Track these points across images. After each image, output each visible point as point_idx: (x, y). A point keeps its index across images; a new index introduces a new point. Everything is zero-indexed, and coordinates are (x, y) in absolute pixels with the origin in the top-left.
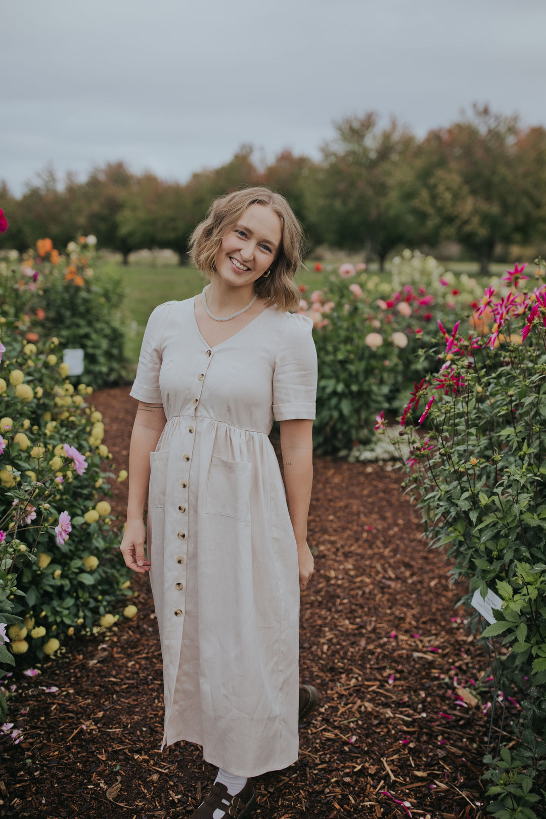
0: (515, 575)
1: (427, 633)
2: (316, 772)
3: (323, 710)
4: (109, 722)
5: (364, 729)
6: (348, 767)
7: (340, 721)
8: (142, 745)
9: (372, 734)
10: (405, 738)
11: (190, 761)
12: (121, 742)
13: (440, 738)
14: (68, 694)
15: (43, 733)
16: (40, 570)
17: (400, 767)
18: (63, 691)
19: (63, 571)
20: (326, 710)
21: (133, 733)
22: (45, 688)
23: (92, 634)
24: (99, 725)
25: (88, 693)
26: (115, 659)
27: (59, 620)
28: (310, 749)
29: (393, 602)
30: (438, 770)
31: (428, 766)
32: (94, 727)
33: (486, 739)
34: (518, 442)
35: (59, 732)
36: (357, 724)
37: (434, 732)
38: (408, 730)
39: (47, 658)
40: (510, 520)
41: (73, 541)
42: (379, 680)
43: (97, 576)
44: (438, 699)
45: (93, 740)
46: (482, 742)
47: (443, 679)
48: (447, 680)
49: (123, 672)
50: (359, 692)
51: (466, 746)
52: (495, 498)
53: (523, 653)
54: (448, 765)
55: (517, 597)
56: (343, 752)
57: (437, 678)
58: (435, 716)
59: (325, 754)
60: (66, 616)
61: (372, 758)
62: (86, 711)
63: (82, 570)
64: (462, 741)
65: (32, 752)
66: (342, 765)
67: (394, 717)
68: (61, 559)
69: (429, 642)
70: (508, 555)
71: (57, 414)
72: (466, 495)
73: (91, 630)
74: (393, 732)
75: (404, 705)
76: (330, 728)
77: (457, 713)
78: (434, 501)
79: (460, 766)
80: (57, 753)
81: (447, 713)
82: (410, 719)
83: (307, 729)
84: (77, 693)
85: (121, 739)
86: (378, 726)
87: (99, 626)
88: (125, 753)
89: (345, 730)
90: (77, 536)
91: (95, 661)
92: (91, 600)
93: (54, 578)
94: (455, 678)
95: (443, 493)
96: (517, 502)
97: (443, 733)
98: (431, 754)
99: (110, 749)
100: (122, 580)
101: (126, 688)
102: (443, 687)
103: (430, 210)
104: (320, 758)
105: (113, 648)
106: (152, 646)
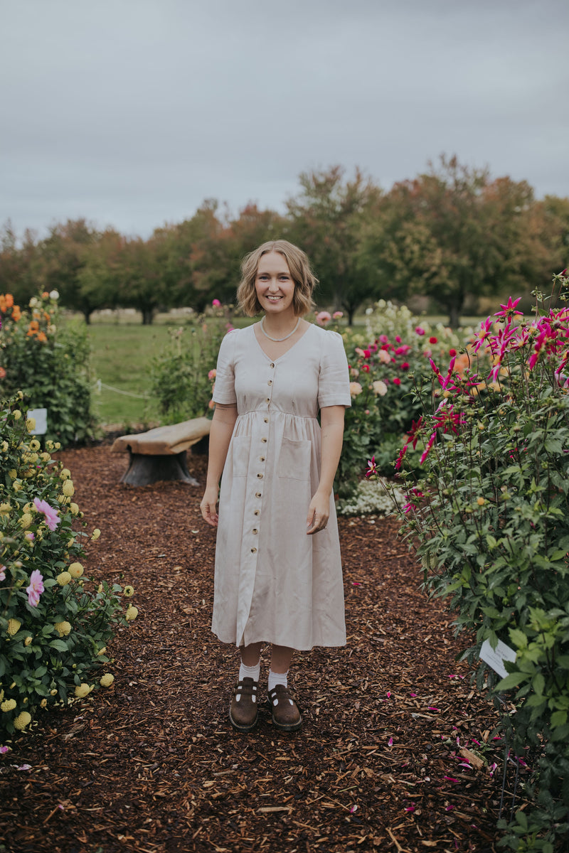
0: (528, 622)
1: (425, 692)
2: (317, 846)
3: (319, 778)
4: (89, 801)
5: (366, 797)
6: (351, 840)
7: (339, 790)
8: (126, 824)
9: (374, 802)
10: (410, 805)
11: (178, 840)
12: (103, 822)
13: (447, 803)
14: (43, 771)
15: (16, 815)
16: (9, 637)
17: (407, 837)
18: (36, 769)
19: (34, 637)
20: (322, 777)
21: (115, 812)
22: (17, 766)
23: (67, 706)
24: (77, 804)
25: (64, 769)
26: (93, 732)
27: (30, 691)
28: (308, 821)
29: (386, 660)
30: (447, 839)
31: (436, 835)
32: (72, 807)
33: (495, 803)
34: (525, 480)
35: (33, 813)
36: (358, 792)
37: (439, 797)
38: (412, 796)
39: (18, 732)
40: (520, 563)
41: (45, 605)
42: (378, 744)
43: (70, 642)
44: (441, 762)
45: (72, 821)
46: (491, 806)
47: (445, 740)
48: (449, 741)
49: (102, 745)
50: (357, 756)
51: (475, 811)
52: (504, 541)
53: (538, 707)
54: (458, 832)
55: (532, 646)
56: (344, 823)
57: (439, 740)
58: (439, 780)
59: (326, 826)
60: (37, 686)
61: (376, 828)
62: (63, 790)
63: (54, 637)
64: (470, 806)
65: (5, 836)
66: (344, 837)
67: (397, 783)
68: (32, 624)
69: (427, 701)
70: (520, 602)
71: (23, 472)
72: (473, 538)
73: (66, 701)
74: (397, 799)
75: (407, 769)
76: (328, 798)
77: (462, 776)
78: (435, 547)
79: (470, 833)
80: (32, 837)
81: (452, 777)
82: (413, 785)
83: (304, 800)
84: (53, 770)
85: (102, 818)
86: (379, 793)
87: (75, 697)
88: (108, 834)
89: (345, 799)
90: (48, 600)
91: (71, 735)
92: (65, 668)
93: (24, 646)
94: (458, 739)
95: (446, 538)
96: (529, 544)
97: (449, 798)
98: (438, 821)
99: (91, 830)
100: (97, 646)
101: (105, 763)
102: (446, 749)
103: (399, 264)
104: (320, 831)
105: (89, 720)
106: (132, 716)
